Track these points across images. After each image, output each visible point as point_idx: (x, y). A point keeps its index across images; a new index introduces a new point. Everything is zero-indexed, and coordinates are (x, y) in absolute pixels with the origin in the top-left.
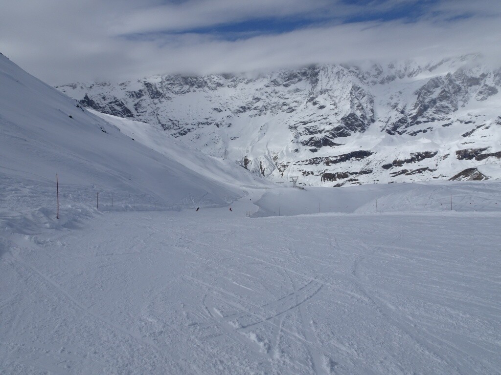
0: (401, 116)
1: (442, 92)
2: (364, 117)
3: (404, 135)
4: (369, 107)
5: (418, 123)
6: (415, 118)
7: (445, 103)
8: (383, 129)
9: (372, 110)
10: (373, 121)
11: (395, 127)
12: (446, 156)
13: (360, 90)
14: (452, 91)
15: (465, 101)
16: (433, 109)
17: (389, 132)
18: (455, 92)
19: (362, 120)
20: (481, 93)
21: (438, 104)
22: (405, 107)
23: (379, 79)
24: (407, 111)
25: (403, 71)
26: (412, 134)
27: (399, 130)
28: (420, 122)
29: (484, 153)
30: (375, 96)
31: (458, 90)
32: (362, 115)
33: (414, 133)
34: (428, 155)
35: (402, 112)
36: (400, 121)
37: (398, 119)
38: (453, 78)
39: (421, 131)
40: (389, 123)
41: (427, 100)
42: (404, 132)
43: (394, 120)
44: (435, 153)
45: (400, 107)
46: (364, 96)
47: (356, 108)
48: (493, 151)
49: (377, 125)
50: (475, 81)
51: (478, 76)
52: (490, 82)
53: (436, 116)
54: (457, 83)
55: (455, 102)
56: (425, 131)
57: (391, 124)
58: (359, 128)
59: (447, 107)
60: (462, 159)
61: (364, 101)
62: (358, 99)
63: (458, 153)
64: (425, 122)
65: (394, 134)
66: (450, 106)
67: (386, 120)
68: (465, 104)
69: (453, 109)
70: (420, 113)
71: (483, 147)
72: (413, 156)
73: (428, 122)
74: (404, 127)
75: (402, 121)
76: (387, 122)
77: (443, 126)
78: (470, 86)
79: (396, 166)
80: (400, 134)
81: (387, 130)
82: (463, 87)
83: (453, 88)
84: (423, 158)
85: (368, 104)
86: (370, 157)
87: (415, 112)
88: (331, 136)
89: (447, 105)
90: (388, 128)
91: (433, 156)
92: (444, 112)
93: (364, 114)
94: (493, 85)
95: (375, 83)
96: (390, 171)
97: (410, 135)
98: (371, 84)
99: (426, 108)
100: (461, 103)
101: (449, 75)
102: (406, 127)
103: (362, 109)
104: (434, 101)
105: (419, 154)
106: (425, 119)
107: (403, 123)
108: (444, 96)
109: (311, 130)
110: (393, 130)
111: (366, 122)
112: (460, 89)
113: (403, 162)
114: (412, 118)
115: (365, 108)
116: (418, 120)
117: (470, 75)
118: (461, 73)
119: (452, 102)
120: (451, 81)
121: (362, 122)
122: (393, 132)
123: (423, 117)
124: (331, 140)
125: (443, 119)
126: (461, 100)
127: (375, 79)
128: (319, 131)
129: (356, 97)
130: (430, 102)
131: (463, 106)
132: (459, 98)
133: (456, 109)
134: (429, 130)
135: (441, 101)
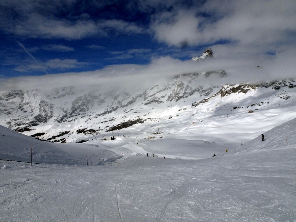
0: (64, 114)
1: (82, 103)
2: (46, 115)
3: (66, 122)
4: (50, 110)
5: (72, 116)
6: (71, 114)
7: (84, 107)
8: (56, 120)
9: (51, 112)
10: (52, 117)
11: (62, 119)
12: (73, 133)
13: (45, 102)
14: (87, 102)
15: (92, 106)
16: (79, 110)
17: (59, 122)
18: (88, 103)
19: (45, 117)
20: (99, 102)
21: (81, 108)
22: (67, 109)
23: (57, 96)
24: (68, 112)
25: (69, 92)
26: (69, 122)
27: (64, 120)
28: (73, 116)
29: (85, 130)
30: (54, 105)
31: (89, 102)
32: (45, 115)
33: (70, 121)
34: (66, 133)
35: (65, 112)
36: (64, 116)
37: (63, 115)
38: (87, 96)
39: (73, 120)
40: (59, 117)
41: (76, 106)
42: (66, 121)
43: (61, 116)
44: (69, 132)
45: (65, 110)
46: (47, 105)
47: (42, 111)
48: (88, 129)
49: (54, 118)
50: (96, 97)
51: (97, 95)
52: (102, 98)
53: (80, 113)
54: (89, 98)
55: (88, 107)
56: (74, 120)
57: (60, 118)
58: (44, 121)
59: (85, 109)
60: (78, 133)
61: (46, 108)
62: (44, 107)
63: (77, 131)
64: (76, 116)
65: (61, 122)
66: (86, 108)
67: (58, 116)
68: (93, 107)
69: (87, 109)
70: (73, 112)
71: (85, 128)
72: (61, 134)
73: (77, 115)
74: (66, 118)
75: (65, 116)
76: (58, 117)
77: (81, 117)
78: (95, 99)
79: (53, 139)
80: (64, 122)
81: (58, 121)
82: (91, 100)
83: (87, 101)
84: (64, 134)
85: (49, 109)
86: (44, 135)
87: (71, 112)
88: (28, 126)
89: (84, 108)
90: (58, 120)
91: (68, 133)
92: (83, 111)
93: (46, 114)
94: (103, 99)
95: (55, 98)
97: (68, 122)
98: (53, 99)
99: (76, 110)
100: (90, 107)
101: (85, 95)
102: (67, 119)
103: (46, 111)
104: (79, 106)
105: (63, 133)
106: (76, 114)
107: (66, 117)
108: (83, 104)
109: (18, 124)
110: (61, 120)
111: (48, 118)
112: (90, 101)
113: (56, 137)
114: (70, 114)
115: (47, 111)
116: (72, 115)
117: (94, 95)
118: (90, 95)
119: (86, 107)
120: (86, 98)
121: (45, 118)
122: (61, 121)
123: (75, 114)
124: (28, 128)
125: (83, 114)
126: (91, 105)
127: (55, 96)
128: (22, 124)
129: (43, 106)
130: (78, 107)
131: (91, 108)
132: (90, 104)
133: (88, 109)
134: (76, 120)
135: (82, 106)
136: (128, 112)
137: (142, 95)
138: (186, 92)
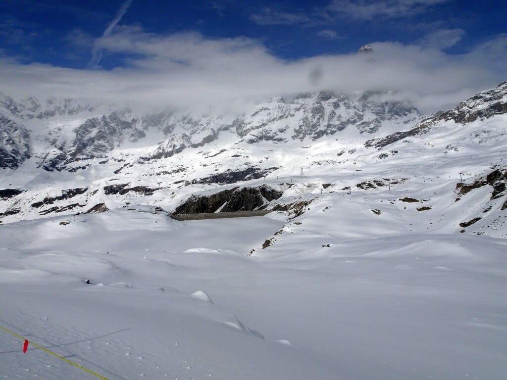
0: (59, 152)
1: (99, 132)
2: (16, 152)
3: (63, 171)
4: (23, 141)
5: (77, 160)
6: (74, 155)
7: (102, 142)
8: (40, 166)
9: (27, 146)
10: (29, 157)
11: (54, 164)
12: (95, 192)
13: (10, 123)
14: (108, 132)
15: (120, 142)
16: (92, 147)
17: (47, 169)
18: (110, 133)
19: (13, 155)
20: (133, 135)
21: (96, 143)
22: (64, 143)
23: (36, 114)
24: (66, 148)
25: (63, 108)
26: (71, 171)
27: (58, 166)
28: (80, 159)
29: (126, 188)
30: (31, 131)
31: (113, 132)
32: (13, 150)
33: (74, 169)
34: (79, 191)
35: (61, 149)
36: (58, 157)
37: (56, 156)
38: (109, 120)
39: (80, 168)
40: (47, 159)
41: (86, 138)
42: (64, 168)
43: (52, 156)
44: (86, 190)
45: (59, 143)
46: (16, 130)
47: (5, 142)
48: (132, 186)
49: (33, 161)
50: (127, 125)
51: (129, 120)
52: (139, 126)
53: (95, 154)
54: (113, 125)
55: (111, 142)
56: (84, 168)
57: (49, 160)
58: (10, 165)
59: (104, 146)
60: (109, 194)
61: (15, 135)
62: (7, 133)
63: (106, 188)
64: (85, 159)
65: (52, 171)
66: (107, 145)
67: (44, 156)
68: (121, 144)
69: (109, 148)
70: (79, 150)
71: (125, 183)
72: (65, 193)
73: (87, 159)
74: (63, 163)
75: (61, 158)
76: (45, 158)
77: (100, 163)
78: (124, 128)
79: (47, 204)
80: (59, 170)
81: (44, 166)
82: (117, 129)
83: (109, 129)
84: (74, 194)
85: (22, 139)
86: (20, 196)
87: (73, 149)
89: (104, 144)
90: (45, 164)
91: (83, 192)
92: (102, 150)
93: (16, 149)
94: (141, 130)
95: (32, 117)
96: (40, 209)
97: (70, 171)
98: (26, 118)
99: (85, 146)
100: (116, 143)
101: (104, 117)
102: (65, 164)
103: (13, 143)
104: (92, 140)
105: (71, 191)
106: (85, 156)
107: (62, 159)
108: (101, 136)
110: (52, 166)
111: (19, 158)
112: (115, 130)
113: (54, 199)
114: (71, 155)
115: (17, 143)
116: (77, 157)
117: (123, 119)
118: (114, 117)
119: (108, 142)
120: (106, 123)
121: (13, 157)
122: (51, 168)
123: (83, 154)
125: (101, 157)
126: (117, 141)
127: (32, 113)
129: (5, 131)
130: (88, 141)
131: (119, 146)
132: (115, 138)
133: (112, 149)
134: (87, 167)
135: (99, 140)
136: (215, 156)
137: (230, 126)
138: (331, 123)
